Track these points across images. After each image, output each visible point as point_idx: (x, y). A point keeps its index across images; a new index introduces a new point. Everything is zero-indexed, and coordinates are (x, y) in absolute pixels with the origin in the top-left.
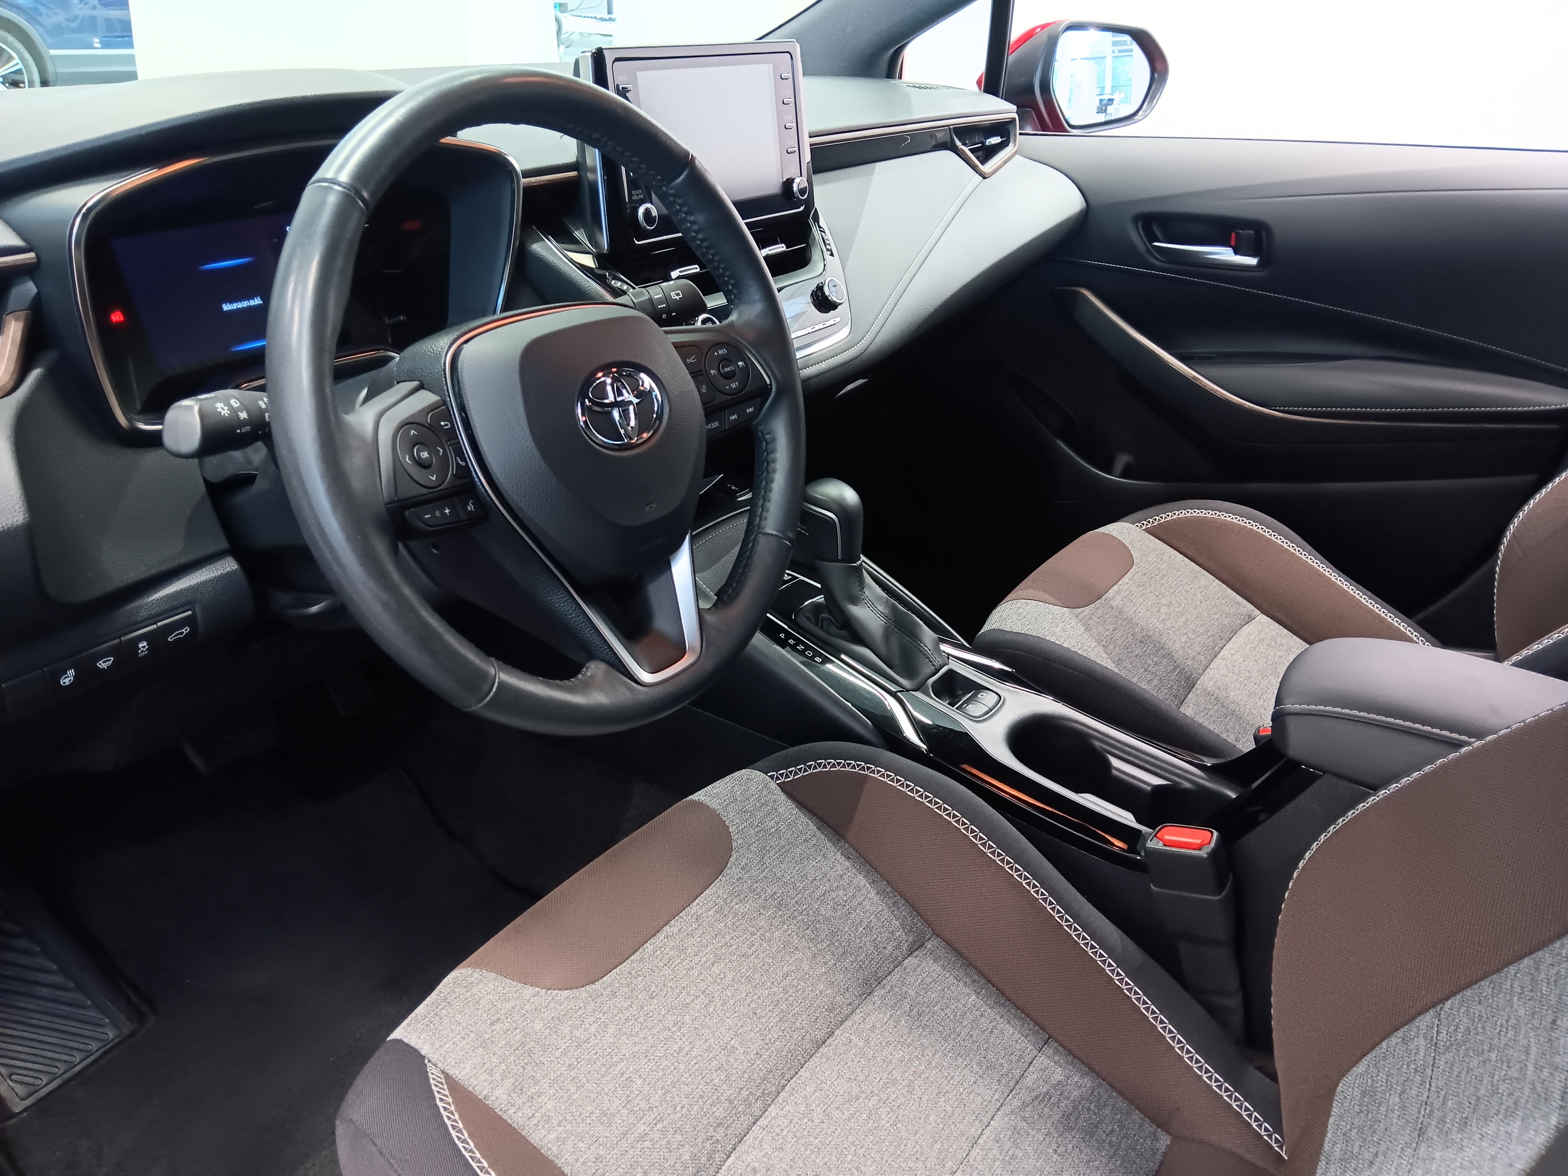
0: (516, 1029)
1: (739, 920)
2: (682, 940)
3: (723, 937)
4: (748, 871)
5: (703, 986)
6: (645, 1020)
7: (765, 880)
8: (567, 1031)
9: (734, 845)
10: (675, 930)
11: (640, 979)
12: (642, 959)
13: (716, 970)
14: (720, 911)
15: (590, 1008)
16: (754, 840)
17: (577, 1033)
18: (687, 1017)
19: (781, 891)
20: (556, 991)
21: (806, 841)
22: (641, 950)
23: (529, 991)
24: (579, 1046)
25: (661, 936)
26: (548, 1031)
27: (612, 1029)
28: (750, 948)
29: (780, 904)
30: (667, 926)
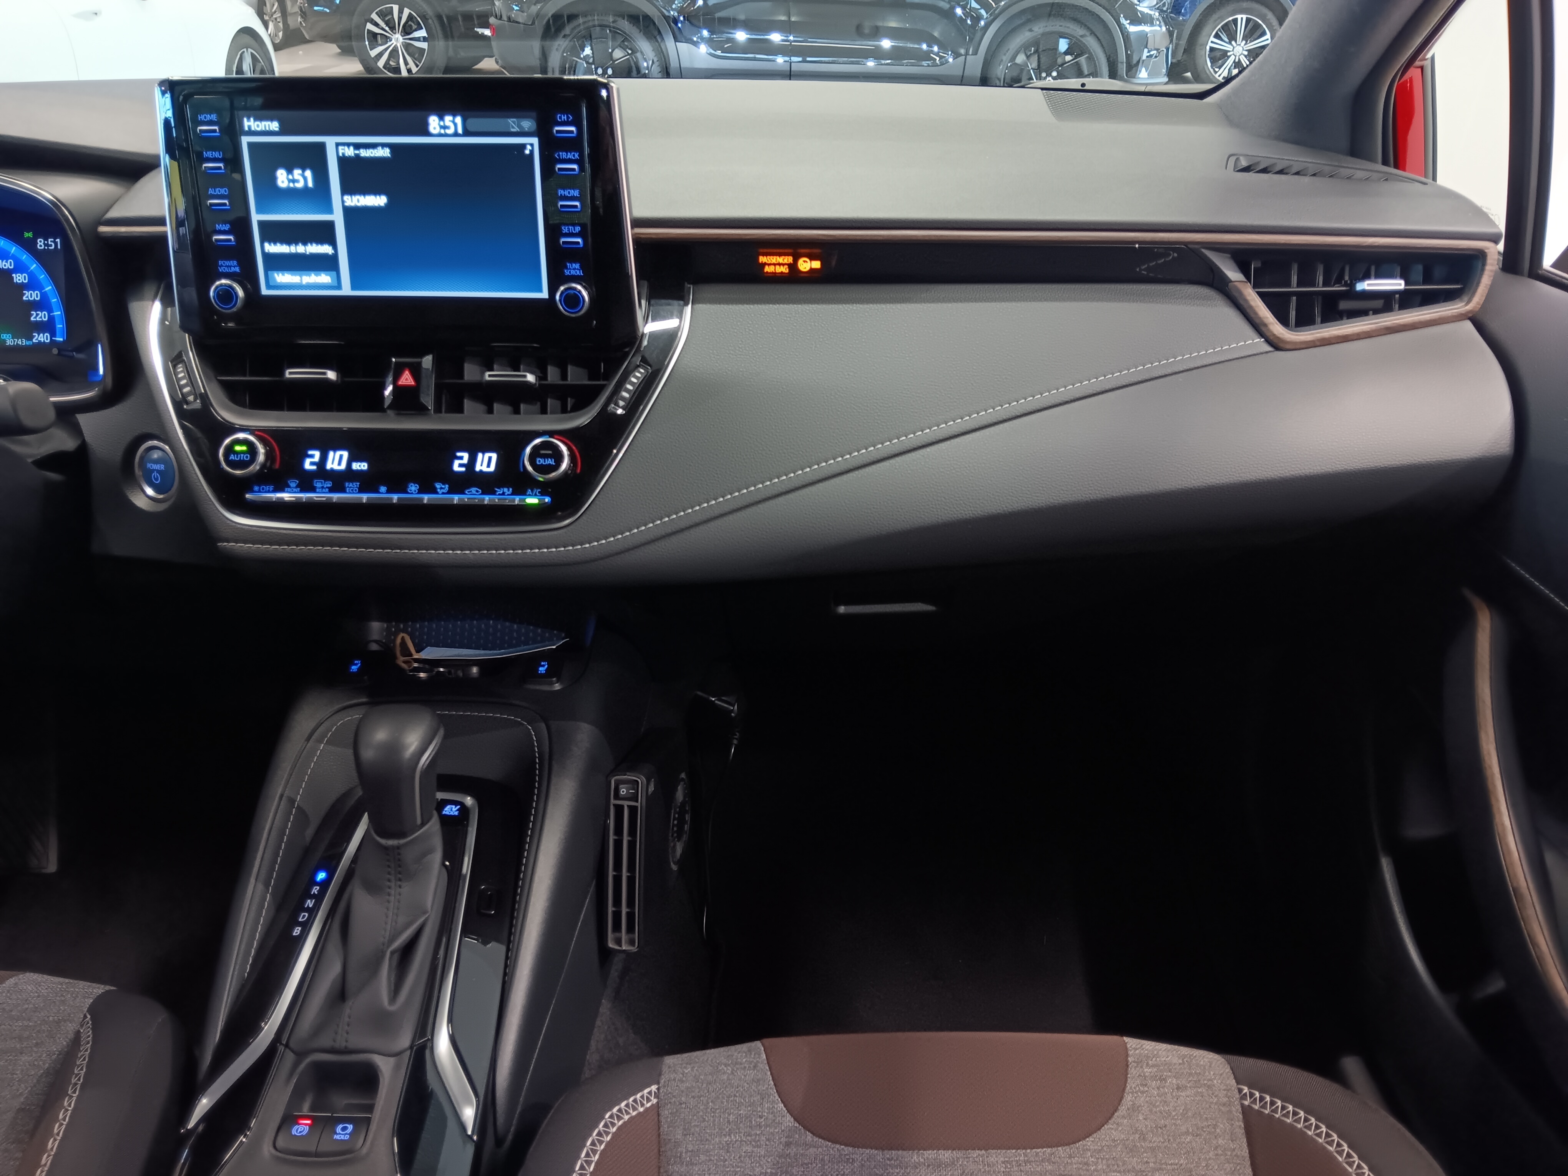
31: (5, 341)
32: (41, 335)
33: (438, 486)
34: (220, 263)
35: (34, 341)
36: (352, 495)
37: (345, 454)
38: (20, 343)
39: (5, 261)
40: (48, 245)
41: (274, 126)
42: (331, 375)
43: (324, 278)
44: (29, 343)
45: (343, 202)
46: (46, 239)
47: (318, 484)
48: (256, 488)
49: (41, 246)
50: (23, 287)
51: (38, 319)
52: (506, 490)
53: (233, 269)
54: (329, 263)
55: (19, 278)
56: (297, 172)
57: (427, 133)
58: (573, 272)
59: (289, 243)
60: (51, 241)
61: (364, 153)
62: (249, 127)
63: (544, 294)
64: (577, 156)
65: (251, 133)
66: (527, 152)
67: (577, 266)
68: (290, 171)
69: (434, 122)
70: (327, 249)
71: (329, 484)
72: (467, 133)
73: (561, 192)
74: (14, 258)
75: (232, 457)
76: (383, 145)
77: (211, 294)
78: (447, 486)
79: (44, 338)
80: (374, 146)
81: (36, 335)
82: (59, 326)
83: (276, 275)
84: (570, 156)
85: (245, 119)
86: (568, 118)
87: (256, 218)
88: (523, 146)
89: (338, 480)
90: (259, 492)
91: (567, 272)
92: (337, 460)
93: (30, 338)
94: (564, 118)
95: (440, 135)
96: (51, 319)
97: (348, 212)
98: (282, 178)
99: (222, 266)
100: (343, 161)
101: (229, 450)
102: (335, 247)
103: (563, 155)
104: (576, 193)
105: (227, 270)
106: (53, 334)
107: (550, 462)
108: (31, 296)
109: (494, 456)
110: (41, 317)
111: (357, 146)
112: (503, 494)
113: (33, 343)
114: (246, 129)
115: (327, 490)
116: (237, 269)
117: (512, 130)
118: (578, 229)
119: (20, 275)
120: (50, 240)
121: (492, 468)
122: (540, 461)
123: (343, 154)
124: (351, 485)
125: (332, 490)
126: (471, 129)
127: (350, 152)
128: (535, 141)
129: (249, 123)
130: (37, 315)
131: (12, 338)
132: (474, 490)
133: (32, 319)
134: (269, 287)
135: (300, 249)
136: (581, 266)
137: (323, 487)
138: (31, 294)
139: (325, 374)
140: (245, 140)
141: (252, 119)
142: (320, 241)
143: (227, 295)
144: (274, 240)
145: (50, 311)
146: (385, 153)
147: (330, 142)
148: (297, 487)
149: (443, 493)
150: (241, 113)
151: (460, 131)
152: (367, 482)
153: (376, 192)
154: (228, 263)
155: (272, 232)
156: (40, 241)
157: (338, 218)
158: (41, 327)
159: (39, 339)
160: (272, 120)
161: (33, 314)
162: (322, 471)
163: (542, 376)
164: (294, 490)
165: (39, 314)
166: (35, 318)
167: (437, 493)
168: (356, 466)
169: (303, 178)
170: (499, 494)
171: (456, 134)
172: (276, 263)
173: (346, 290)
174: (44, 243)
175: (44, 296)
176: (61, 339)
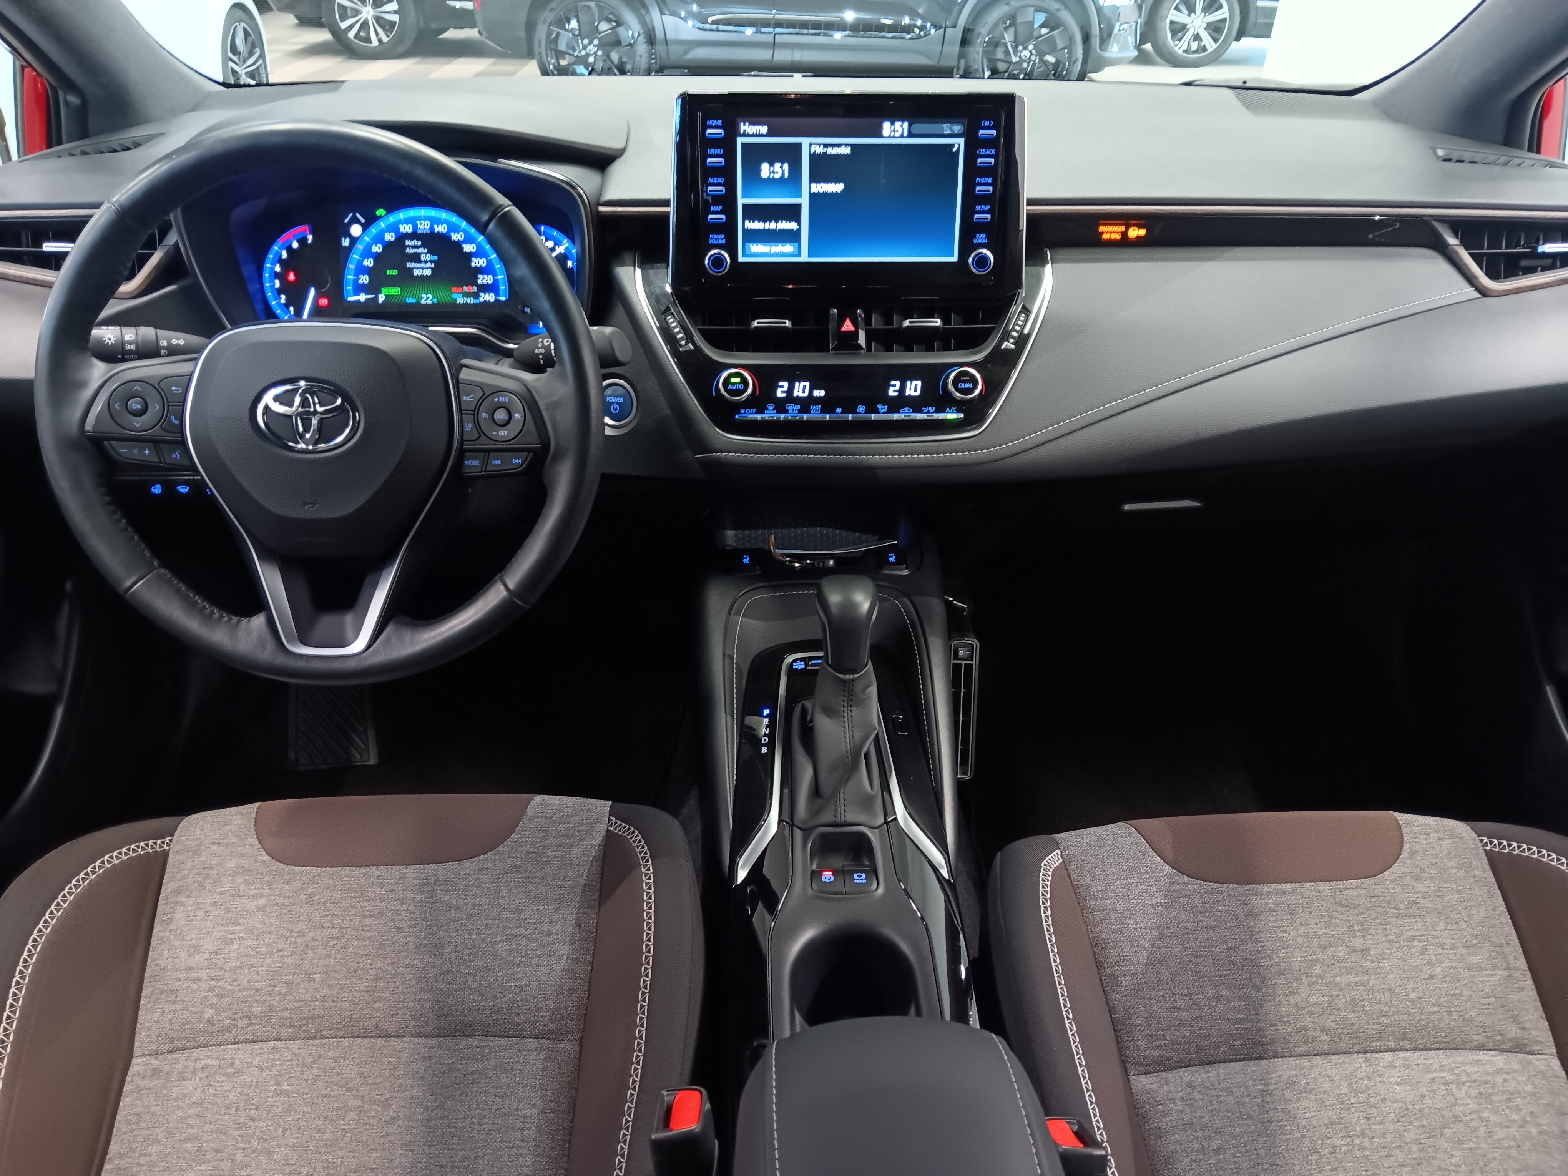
0: (220, 856)
1: (427, 902)
2: (372, 884)
3: (402, 904)
4: (482, 875)
5: (346, 924)
6: (286, 914)
7: (486, 891)
8: (240, 880)
9: (500, 848)
10: (378, 873)
11: (315, 886)
12: (333, 874)
13: (368, 921)
14: (422, 886)
15: (267, 878)
16: (518, 856)
17: (242, 887)
18: (311, 934)
19: (486, 907)
20: (264, 853)
21: (560, 887)
22: (339, 869)
23: (254, 840)
24: (233, 896)
25: (363, 870)
26: (231, 872)
27: (262, 902)
28: (409, 927)
29: (472, 916)
30: (375, 867)
31: (456, 300)
32: (487, 294)
33: (880, 406)
34: (711, 236)
35: (481, 299)
36: (815, 414)
37: (807, 384)
38: (470, 301)
39: (456, 234)
41: (764, 129)
42: (788, 323)
43: (788, 248)
44: (477, 301)
45: (810, 189)
47: (789, 407)
48: (742, 411)
50: (470, 255)
51: (484, 281)
52: (930, 408)
53: (720, 242)
54: (793, 237)
55: (468, 248)
56: (777, 166)
57: (880, 135)
58: (980, 241)
59: (765, 221)
61: (831, 151)
62: (745, 131)
63: (955, 259)
64: (993, 152)
65: (745, 135)
66: (955, 150)
67: (984, 236)
68: (772, 164)
69: (886, 126)
70: (793, 225)
71: (798, 407)
72: (911, 135)
73: (978, 180)
74: (464, 230)
75: (730, 387)
76: (846, 145)
77: (706, 262)
78: (886, 407)
79: (489, 297)
80: (839, 145)
81: (483, 295)
82: (502, 288)
83: (751, 245)
84: (988, 152)
85: (742, 124)
86: (990, 123)
87: (741, 201)
88: (952, 145)
89: (806, 404)
90: (745, 413)
91: (975, 241)
92: (801, 389)
93: (478, 297)
94: (987, 123)
95: (889, 137)
96: (496, 281)
97: (813, 196)
98: (765, 170)
99: (712, 239)
100: (813, 157)
101: (727, 382)
102: (799, 224)
103: (983, 151)
104: (990, 180)
105: (715, 242)
106: (497, 294)
107: (969, 386)
108: (477, 262)
109: (919, 383)
110: (487, 280)
111: (826, 146)
112: (928, 412)
113: (480, 301)
114: (742, 132)
115: (797, 412)
116: (724, 241)
117: (945, 132)
118: (988, 207)
119: (469, 245)
121: (918, 393)
122: (961, 386)
123: (815, 152)
124: (814, 407)
125: (800, 411)
126: (914, 131)
127: (820, 150)
128: (962, 141)
129: (745, 127)
130: (484, 278)
131: (463, 297)
132: (906, 409)
133: (480, 281)
134: (744, 255)
135: (773, 225)
136: (986, 236)
137: (793, 410)
139: (785, 323)
140: (740, 141)
141: (747, 124)
142: (789, 219)
143: (718, 261)
144: (753, 219)
145: (494, 274)
146: (847, 150)
147: (805, 142)
148: (773, 410)
149: (884, 413)
150: (738, 119)
151: (906, 133)
152: (827, 405)
153: (836, 181)
154: (716, 236)
155: (752, 212)
157: (804, 201)
158: (485, 288)
159: (485, 298)
160: (762, 124)
161: (480, 277)
162: (790, 398)
163: (946, 321)
164: (772, 412)
166: (482, 280)
167: (879, 413)
168: (816, 393)
169: (780, 170)
170: (926, 413)
171: (902, 136)
172: (753, 236)
173: (805, 258)
175: (489, 262)
176: (504, 298)
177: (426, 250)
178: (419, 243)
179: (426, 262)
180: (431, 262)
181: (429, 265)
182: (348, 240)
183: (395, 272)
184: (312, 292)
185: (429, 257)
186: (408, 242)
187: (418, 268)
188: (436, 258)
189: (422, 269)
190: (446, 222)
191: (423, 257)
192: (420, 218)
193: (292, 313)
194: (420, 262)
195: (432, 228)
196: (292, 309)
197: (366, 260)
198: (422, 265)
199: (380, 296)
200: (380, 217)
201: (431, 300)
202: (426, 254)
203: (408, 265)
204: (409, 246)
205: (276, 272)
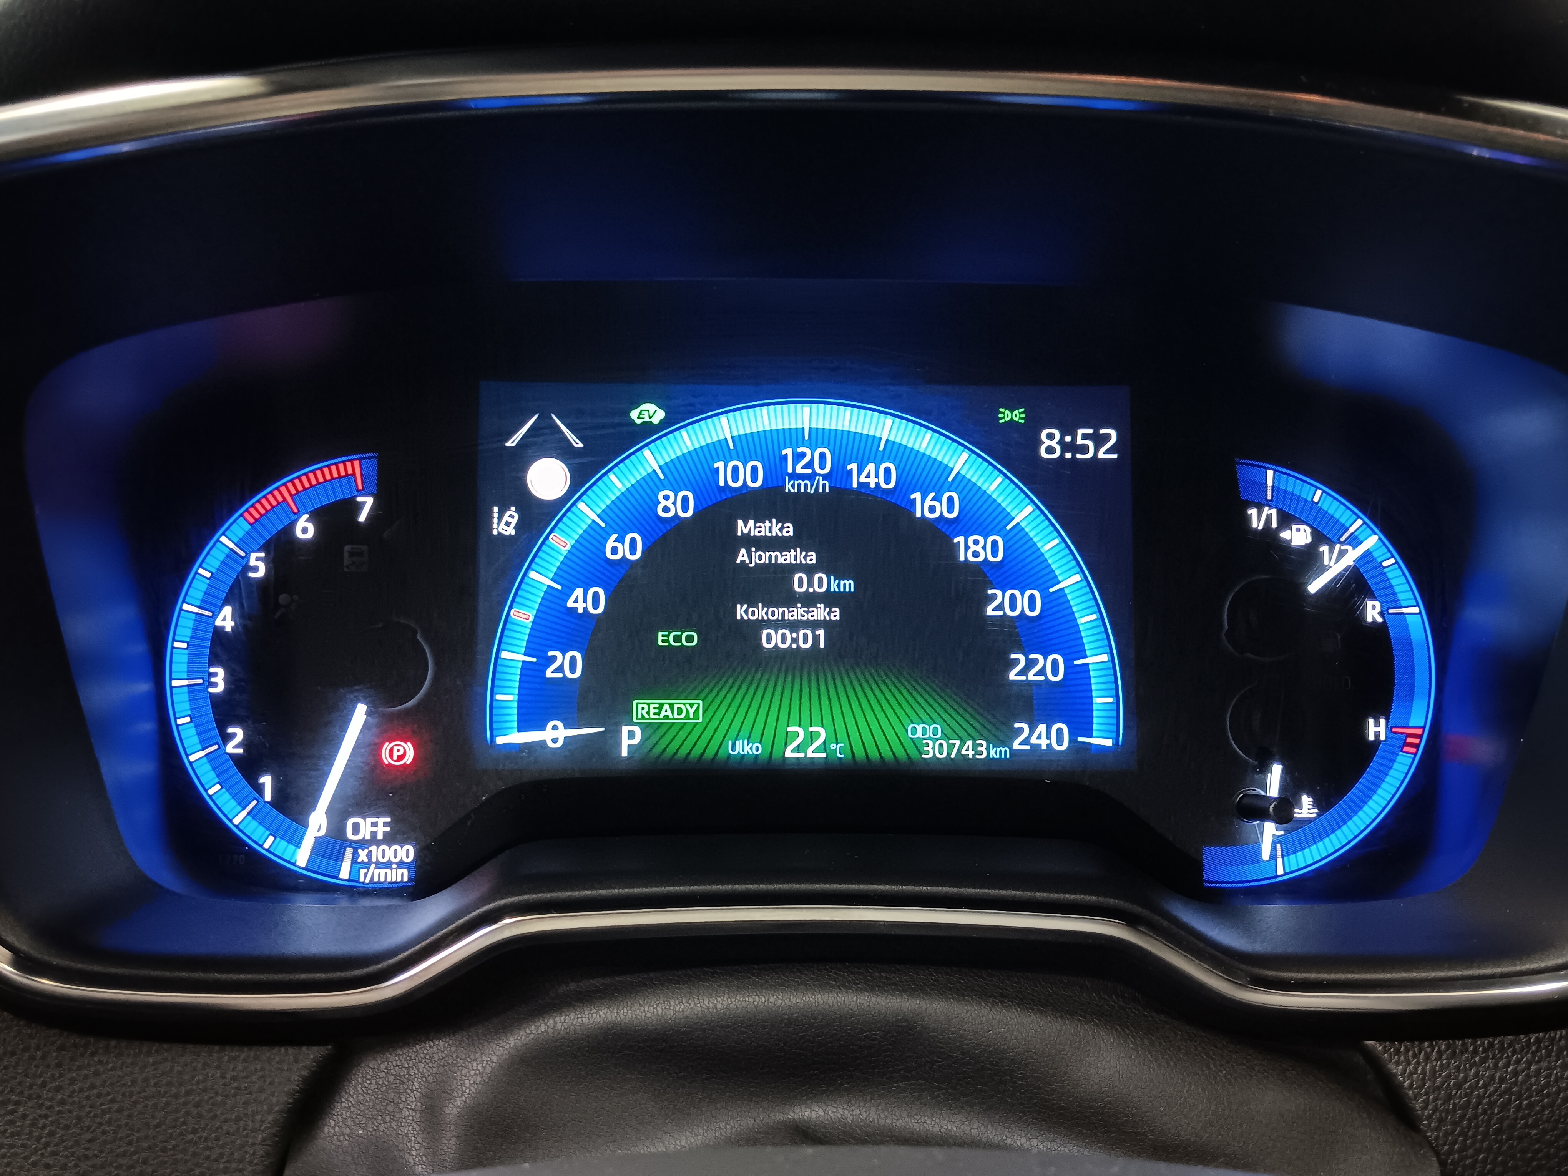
31: (918, 747)
35: (1016, 746)
38: (971, 753)
39: (932, 495)
40: (1073, 447)
44: (1000, 753)
46: (1068, 429)
49: (1050, 450)
51: (1031, 676)
55: (976, 549)
60: (1085, 437)
74: (962, 484)
79: (1049, 737)
81: (1025, 727)
82: (1102, 701)
93: (1005, 736)
96: (1077, 677)
110: (1042, 672)
113: (1014, 753)
119: (981, 539)
120: (1080, 432)
130: (1031, 664)
131: (945, 736)
133: (1012, 676)
138: (1013, 597)
145: (1072, 650)
156: (1051, 437)
159: (1034, 740)
161: (1017, 661)
165: (1036, 661)
166: (1021, 673)
174: (1061, 442)
175: (1057, 604)
176: (1109, 743)
177: (812, 558)
178: (789, 530)
179: (809, 600)
180: (829, 599)
181: (820, 613)
182: (512, 516)
183: (689, 639)
184: (360, 714)
185: (822, 583)
186: (743, 527)
187: (777, 625)
188: (848, 585)
189: (794, 626)
190: (894, 451)
191: (800, 584)
192: (793, 436)
193: (268, 797)
194: (790, 599)
195: (839, 474)
196: (266, 780)
197: (579, 591)
198: (797, 613)
199: (625, 729)
200: (648, 431)
201: (824, 747)
202: (810, 570)
203: (741, 611)
204: (750, 542)
205: (218, 632)
